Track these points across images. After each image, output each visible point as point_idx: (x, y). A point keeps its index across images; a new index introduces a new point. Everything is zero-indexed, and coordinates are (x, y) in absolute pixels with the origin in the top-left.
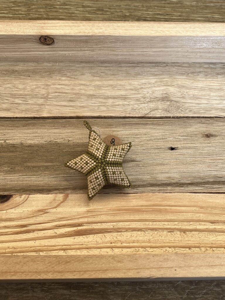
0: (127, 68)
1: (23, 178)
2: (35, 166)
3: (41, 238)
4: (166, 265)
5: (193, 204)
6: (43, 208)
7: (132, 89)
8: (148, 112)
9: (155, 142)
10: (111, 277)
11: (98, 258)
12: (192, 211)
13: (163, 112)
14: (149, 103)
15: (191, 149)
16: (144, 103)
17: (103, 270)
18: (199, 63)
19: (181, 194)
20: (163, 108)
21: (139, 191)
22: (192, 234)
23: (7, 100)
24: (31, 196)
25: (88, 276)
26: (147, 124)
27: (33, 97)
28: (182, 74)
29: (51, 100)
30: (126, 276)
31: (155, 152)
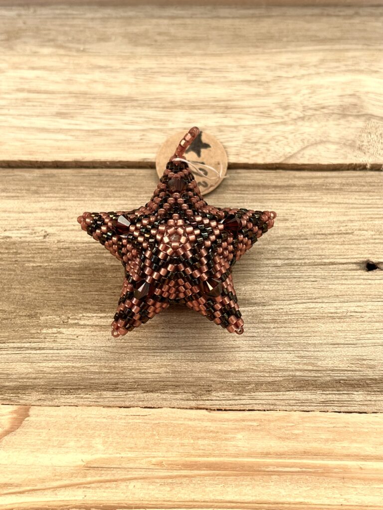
0: (237, 21)
7: (248, 82)
8: (296, 150)
9: (316, 243)
20: (344, 138)
21: (257, 402)
26: (289, 187)
31: (315, 277)
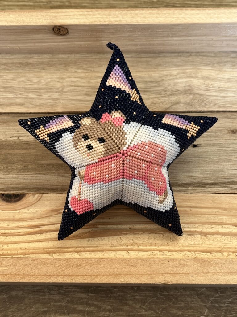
0: (147, 59)
1: (36, 176)
2: (49, 164)
3: (54, 240)
4: (182, 271)
5: (215, 205)
6: (56, 209)
7: (152, 82)
8: (169, 106)
10: (123, 282)
11: (110, 262)
12: (214, 213)
13: (185, 106)
14: (170, 96)
15: (215, 146)
16: (165, 97)
17: (115, 275)
18: (226, 52)
19: (202, 194)
20: (186, 101)
22: (214, 237)
23: (20, 94)
24: (44, 195)
25: (99, 280)
27: (47, 91)
28: (207, 65)
29: (66, 94)
30: (139, 281)
